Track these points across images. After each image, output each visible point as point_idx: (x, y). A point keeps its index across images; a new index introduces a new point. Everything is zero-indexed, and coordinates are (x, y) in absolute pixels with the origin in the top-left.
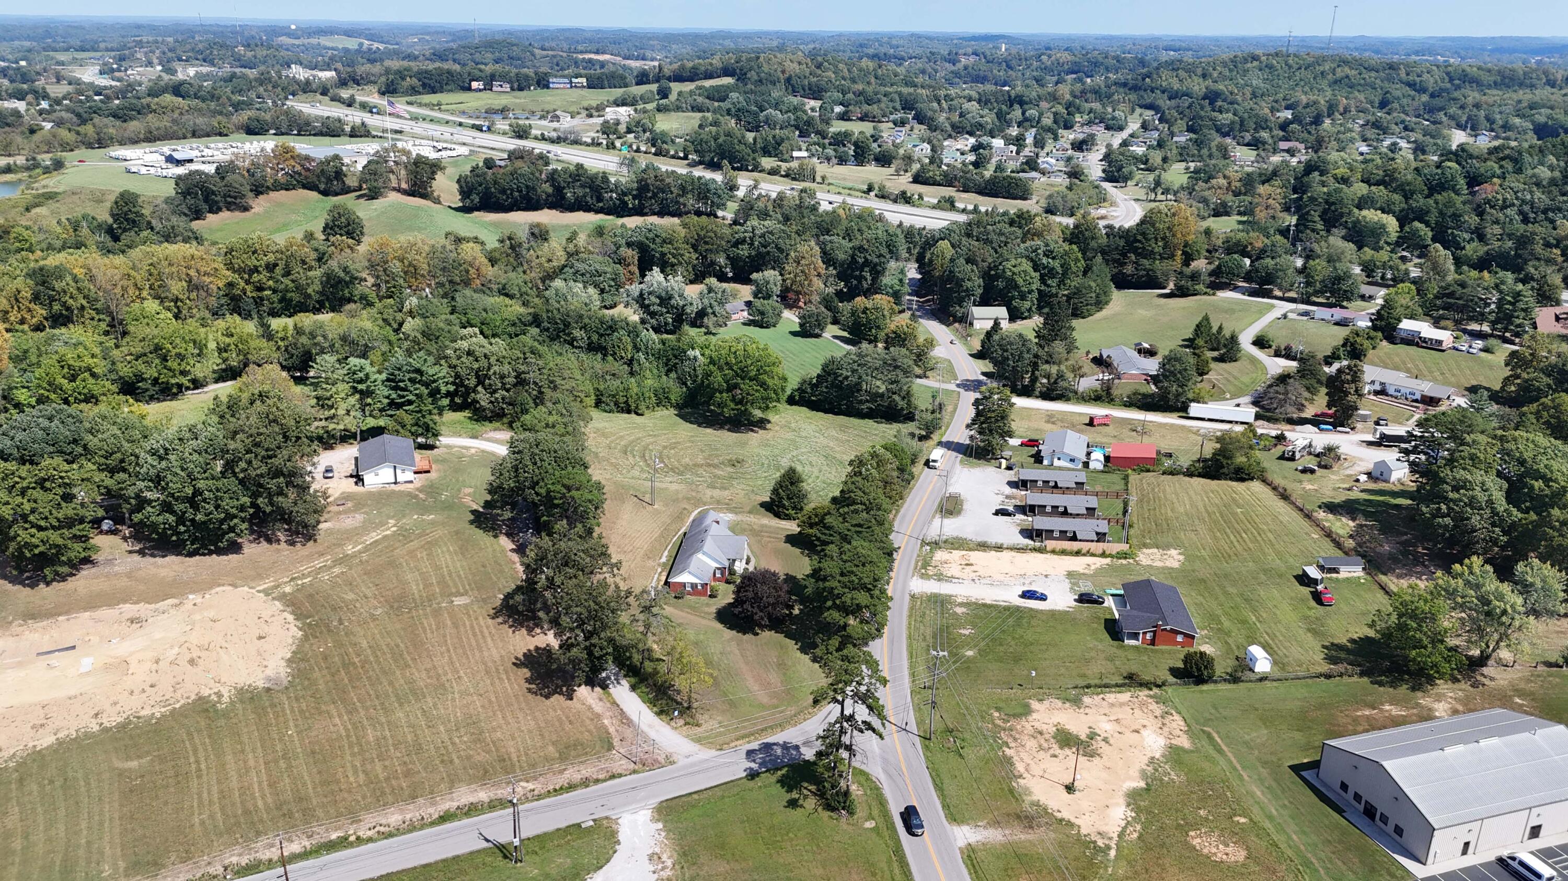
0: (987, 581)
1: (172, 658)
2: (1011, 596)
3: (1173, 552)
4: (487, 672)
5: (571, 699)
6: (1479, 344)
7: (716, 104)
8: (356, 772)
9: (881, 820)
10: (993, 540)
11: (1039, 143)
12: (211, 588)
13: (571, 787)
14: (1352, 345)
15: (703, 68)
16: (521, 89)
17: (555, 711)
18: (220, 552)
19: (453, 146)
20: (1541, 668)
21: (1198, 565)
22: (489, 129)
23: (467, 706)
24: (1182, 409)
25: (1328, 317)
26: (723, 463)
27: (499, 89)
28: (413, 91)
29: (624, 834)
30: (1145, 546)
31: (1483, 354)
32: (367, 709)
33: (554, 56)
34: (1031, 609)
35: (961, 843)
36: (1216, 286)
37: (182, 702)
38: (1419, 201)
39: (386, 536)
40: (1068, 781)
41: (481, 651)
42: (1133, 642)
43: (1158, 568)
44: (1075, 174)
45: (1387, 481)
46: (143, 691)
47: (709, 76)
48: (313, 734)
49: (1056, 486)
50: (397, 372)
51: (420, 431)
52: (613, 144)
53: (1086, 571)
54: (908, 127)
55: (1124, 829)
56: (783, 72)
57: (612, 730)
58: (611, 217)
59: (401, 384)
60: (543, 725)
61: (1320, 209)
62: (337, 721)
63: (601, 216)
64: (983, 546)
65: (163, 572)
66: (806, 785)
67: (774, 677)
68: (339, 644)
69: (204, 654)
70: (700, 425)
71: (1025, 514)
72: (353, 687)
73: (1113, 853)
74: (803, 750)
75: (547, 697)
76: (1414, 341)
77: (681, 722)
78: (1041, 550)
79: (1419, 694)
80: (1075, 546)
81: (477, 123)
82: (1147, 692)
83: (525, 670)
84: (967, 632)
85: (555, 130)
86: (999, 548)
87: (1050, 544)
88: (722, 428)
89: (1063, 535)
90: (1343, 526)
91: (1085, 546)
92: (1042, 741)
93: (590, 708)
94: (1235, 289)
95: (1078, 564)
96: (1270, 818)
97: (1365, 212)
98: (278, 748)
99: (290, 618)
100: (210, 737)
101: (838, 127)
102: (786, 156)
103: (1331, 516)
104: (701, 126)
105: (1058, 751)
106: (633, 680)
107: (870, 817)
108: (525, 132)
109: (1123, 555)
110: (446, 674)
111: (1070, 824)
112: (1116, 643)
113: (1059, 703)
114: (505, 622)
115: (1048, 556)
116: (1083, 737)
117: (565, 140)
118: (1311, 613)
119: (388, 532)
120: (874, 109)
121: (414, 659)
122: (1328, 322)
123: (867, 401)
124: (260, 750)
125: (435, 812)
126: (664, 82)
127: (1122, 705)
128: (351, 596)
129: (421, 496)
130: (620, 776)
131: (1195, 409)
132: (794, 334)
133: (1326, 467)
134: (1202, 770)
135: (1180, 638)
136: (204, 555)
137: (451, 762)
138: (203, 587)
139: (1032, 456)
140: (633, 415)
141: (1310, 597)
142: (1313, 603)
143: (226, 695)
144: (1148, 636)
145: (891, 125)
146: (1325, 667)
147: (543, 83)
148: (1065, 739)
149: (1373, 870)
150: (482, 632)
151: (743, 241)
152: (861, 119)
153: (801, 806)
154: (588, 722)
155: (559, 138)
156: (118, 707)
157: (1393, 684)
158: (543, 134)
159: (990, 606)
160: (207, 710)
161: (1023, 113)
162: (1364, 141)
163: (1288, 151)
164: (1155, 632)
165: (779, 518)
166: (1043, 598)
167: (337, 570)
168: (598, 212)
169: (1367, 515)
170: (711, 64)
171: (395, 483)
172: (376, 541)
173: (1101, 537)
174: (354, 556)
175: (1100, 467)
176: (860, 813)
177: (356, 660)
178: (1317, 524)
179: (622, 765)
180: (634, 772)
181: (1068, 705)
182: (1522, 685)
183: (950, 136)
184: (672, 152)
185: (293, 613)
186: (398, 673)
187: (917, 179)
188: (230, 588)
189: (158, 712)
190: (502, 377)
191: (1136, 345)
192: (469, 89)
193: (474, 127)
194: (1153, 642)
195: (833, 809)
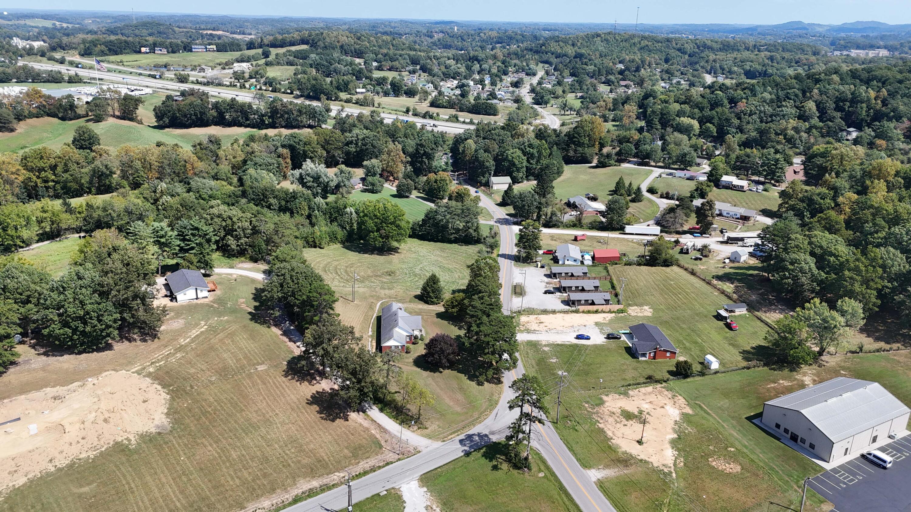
0: (554, 331)
1: (93, 419)
2: (570, 339)
3: (646, 308)
4: (293, 410)
5: (348, 420)
6: (761, 187)
7: (301, 61)
8: (232, 478)
9: (546, 472)
10: (550, 308)
11: (493, 84)
12: (101, 373)
13: (365, 473)
14: (701, 190)
15: (288, 40)
16: (173, 52)
17: (341, 428)
18: (99, 350)
19: (141, 88)
20: (849, 354)
21: (661, 314)
22: (161, 77)
23: (287, 431)
24: (621, 229)
25: (683, 175)
26: (383, 274)
27: (160, 52)
28: (103, 53)
29: (406, 496)
30: (630, 305)
31: (764, 192)
32: (226, 439)
33: (188, 32)
34: (584, 345)
35: (594, 479)
36: (620, 161)
37: (105, 447)
38: (707, 112)
39: (202, 332)
40: (638, 439)
41: (284, 397)
42: (643, 359)
43: (641, 317)
44: (517, 100)
45: (739, 262)
46: (78, 442)
47: (292, 44)
48: (198, 457)
49: (572, 275)
50: (183, 230)
51: (202, 265)
52: (244, 85)
53: (605, 322)
54: (417, 74)
55: (675, 461)
56: (338, 42)
57: (378, 436)
58: (255, 130)
59: (187, 237)
60: (336, 438)
61: (658, 117)
62: (210, 448)
63: (248, 129)
64: (545, 312)
65: (66, 366)
66: (499, 456)
67: (459, 396)
68: (195, 401)
69: (111, 415)
70: (359, 252)
71: (561, 292)
72: (213, 426)
73: (674, 475)
74: (491, 437)
75: (333, 421)
76: (729, 187)
77: (416, 428)
78: (577, 312)
79: (795, 373)
80: (594, 308)
81: (152, 73)
82: (660, 385)
83: (315, 406)
84: (554, 361)
85: (203, 77)
86: (554, 312)
87: (581, 308)
88: (372, 253)
89: (587, 302)
90: (729, 287)
91: (600, 308)
92: (616, 418)
93: (361, 425)
94: (629, 162)
95: (599, 318)
96: (745, 446)
97: (682, 119)
98: (178, 468)
99: (159, 387)
100: (131, 467)
101: (377, 74)
102: (353, 92)
103: (720, 282)
104: (295, 74)
105: (626, 423)
106: (380, 405)
107: (540, 470)
108: (185, 78)
109: (622, 311)
110: (268, 413)
111: (646, 462)
112: (635, 360)
113: (617, 396)
114: (293, 378)
115: (581, 314)
116: (636, 413)
117: (212, 83)
118: (728, 335)
119: (203, 329)
120: (396, 64)
121: (245, 406)
122: (683, 178)
123: (454, 233)
124: (166, 471)
125: (289, 497)
126: (267, 48)
127: (650, 393)
128: (192, 371)
129: (215, 305)
130: (392, 463)
131: (628, 229)
132: (394, 196)
133: (706, 256)
134: (703, 425)
135: (668, 354)
136: (89, 352)
137: (289, 465)
138: (97, 372)
139: (551, 259)
140: (318, 249)
141: (724, 326)
142: (727, 330)
143: (133, 439)
144: (652, 355)
145: (407, 73)
146: (745, 364)
147: (188, 48)
148: (628, 416)
149: (805, 469)
150: (281, 385)
151: (351, 142)
152: (390, 70)
153: (501, 469)
154: (362, 433)
155: (208, 82)
156: (64, 454)
157: (780, 369)
158: (197, 80)
159: (562, 345)
160: (123, 450)
161: (480, 66)
162: (663, 80)
163: (625, 86)
164: (655, 352)
165: (428, 304)
166: (588, 338)
167: (179, 355)
168: (246, 126)
169: (739, 281)
170: (293, 37)
171: (197, 298)
172: (197, 335)
173: (607, 302)
174: (186, 345)
175: (590, 263)
176: (534, 468)
177: (210, 410)
178: (715, 287)
179: (391, 456)
180: (399, 460)
181: (622, 396)
182: (843, 364)
183: (443, 80)
184: (283, 90)
185: (159, 384)
186: (238, 415)
187: (433, 104)
188: (113, 372)
189: (92, 454)
190: (244, 230)
191: (586, 195)
192: (140, 52)
193: (150, 76)
194: (654, 358)
195: (519, 468)
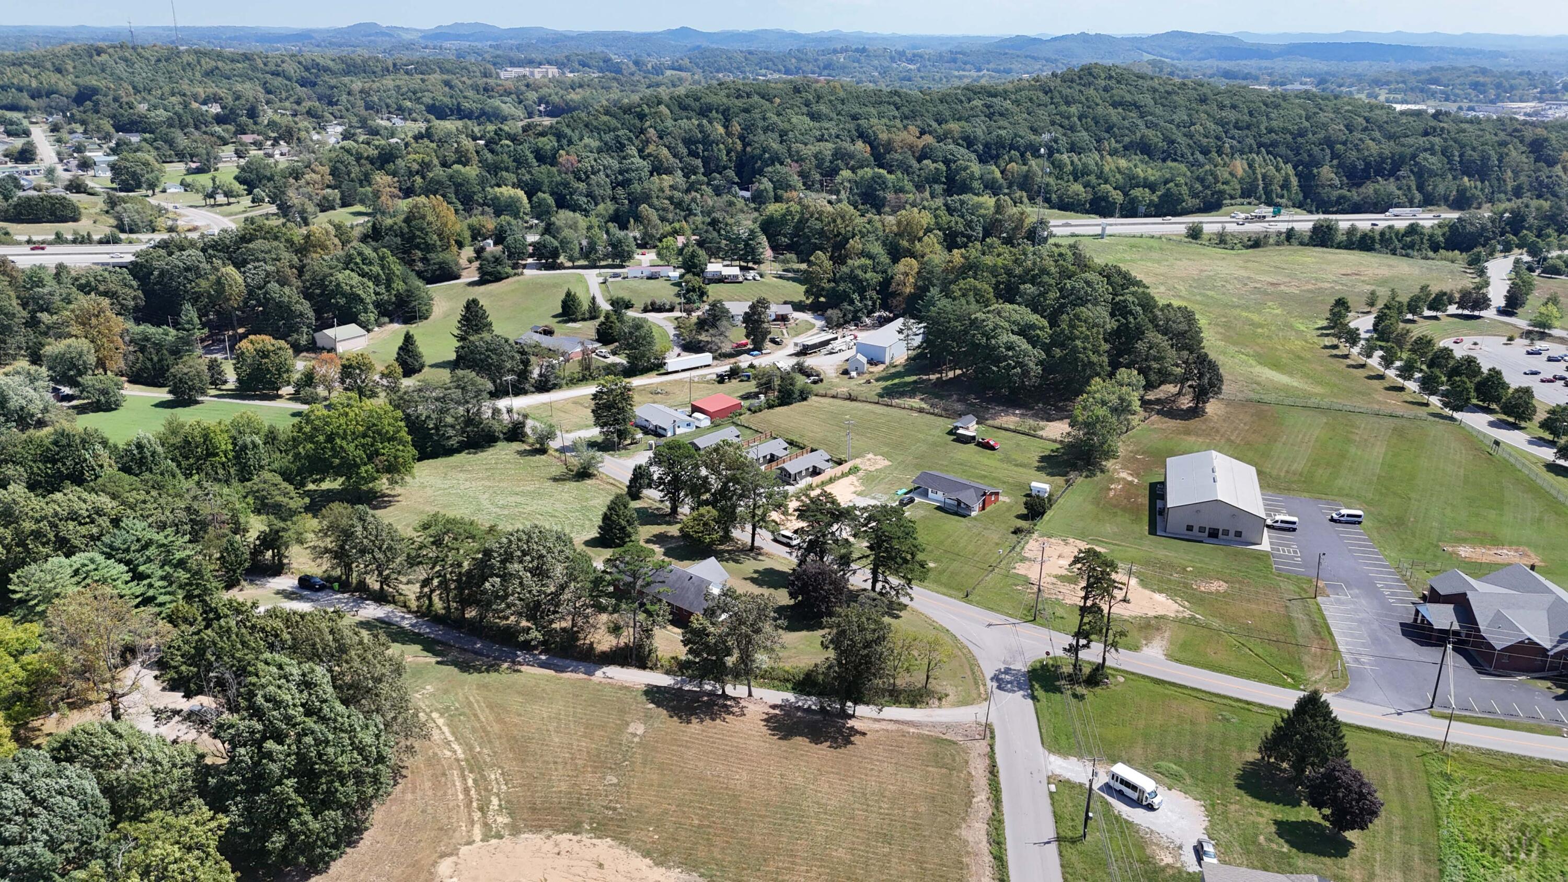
3: (870, 456)
5: (864, 733)
13: (994, 780)
21: (897, 457)
23: (832, 787)
24: (659, 368)
25: (634, 274)
29: (1073, 778)
32: (792, 844)
35: (1162, 657)
41: (746, 749)
42: (975, 513)
45: (863, 373)
53: (860, 489)
55: (1177, 603)
57: (925, 733)
60: (892, 761)
62: (800, 868)
66: (1058, 683)
68: (655, 823)
72: (747, 840)
73: (1199, 616)
74: (1014, 668)
75: (850, 743)
76: (724, 279)
77: (934, 701)
80: (825, 476)
82: (1035, 535)
83: (797, 738)
87: (813, 481)
90: (916, 402)
91: (831, 474)
93: (883, 730)
95: (845, 486)
96: (1192, 561)
99: (569, 837)
103: (897, 401)
107: (1113, 675)
109: (856, 469)
110: (768, 780)
112: (969, 518)
113: (1024, 564)
114: (702, 720)
116: (1070, 574)
118: (997, 456)
119: (439, 720)
121: (726, 789)
122: (641, 278)
128: (561, 786)
130: (992, 753)
131: (668, 364)
132: (165, 406)
135: (993, 498)
141: (982, 447)
142: (991, 451)
144: (981, 505)
146: (1060, 481)
149: (1257, 558)
150: (709, 737)
153: (1082, 695)
154: (905, 739)
164: (984, 500)
167: (494, 776)
175: (709, 423)
177: (696, 822)
178: (902, 407)
179: (978, 747)
180: (990, 745)
181: (1026, 562)
185: (559, 832)
186: (742, 805)
188: (450, 859)
191: (535, 329)
195: (1097, 684)
